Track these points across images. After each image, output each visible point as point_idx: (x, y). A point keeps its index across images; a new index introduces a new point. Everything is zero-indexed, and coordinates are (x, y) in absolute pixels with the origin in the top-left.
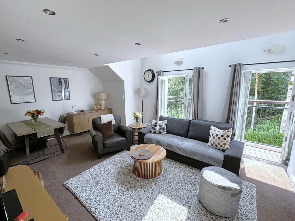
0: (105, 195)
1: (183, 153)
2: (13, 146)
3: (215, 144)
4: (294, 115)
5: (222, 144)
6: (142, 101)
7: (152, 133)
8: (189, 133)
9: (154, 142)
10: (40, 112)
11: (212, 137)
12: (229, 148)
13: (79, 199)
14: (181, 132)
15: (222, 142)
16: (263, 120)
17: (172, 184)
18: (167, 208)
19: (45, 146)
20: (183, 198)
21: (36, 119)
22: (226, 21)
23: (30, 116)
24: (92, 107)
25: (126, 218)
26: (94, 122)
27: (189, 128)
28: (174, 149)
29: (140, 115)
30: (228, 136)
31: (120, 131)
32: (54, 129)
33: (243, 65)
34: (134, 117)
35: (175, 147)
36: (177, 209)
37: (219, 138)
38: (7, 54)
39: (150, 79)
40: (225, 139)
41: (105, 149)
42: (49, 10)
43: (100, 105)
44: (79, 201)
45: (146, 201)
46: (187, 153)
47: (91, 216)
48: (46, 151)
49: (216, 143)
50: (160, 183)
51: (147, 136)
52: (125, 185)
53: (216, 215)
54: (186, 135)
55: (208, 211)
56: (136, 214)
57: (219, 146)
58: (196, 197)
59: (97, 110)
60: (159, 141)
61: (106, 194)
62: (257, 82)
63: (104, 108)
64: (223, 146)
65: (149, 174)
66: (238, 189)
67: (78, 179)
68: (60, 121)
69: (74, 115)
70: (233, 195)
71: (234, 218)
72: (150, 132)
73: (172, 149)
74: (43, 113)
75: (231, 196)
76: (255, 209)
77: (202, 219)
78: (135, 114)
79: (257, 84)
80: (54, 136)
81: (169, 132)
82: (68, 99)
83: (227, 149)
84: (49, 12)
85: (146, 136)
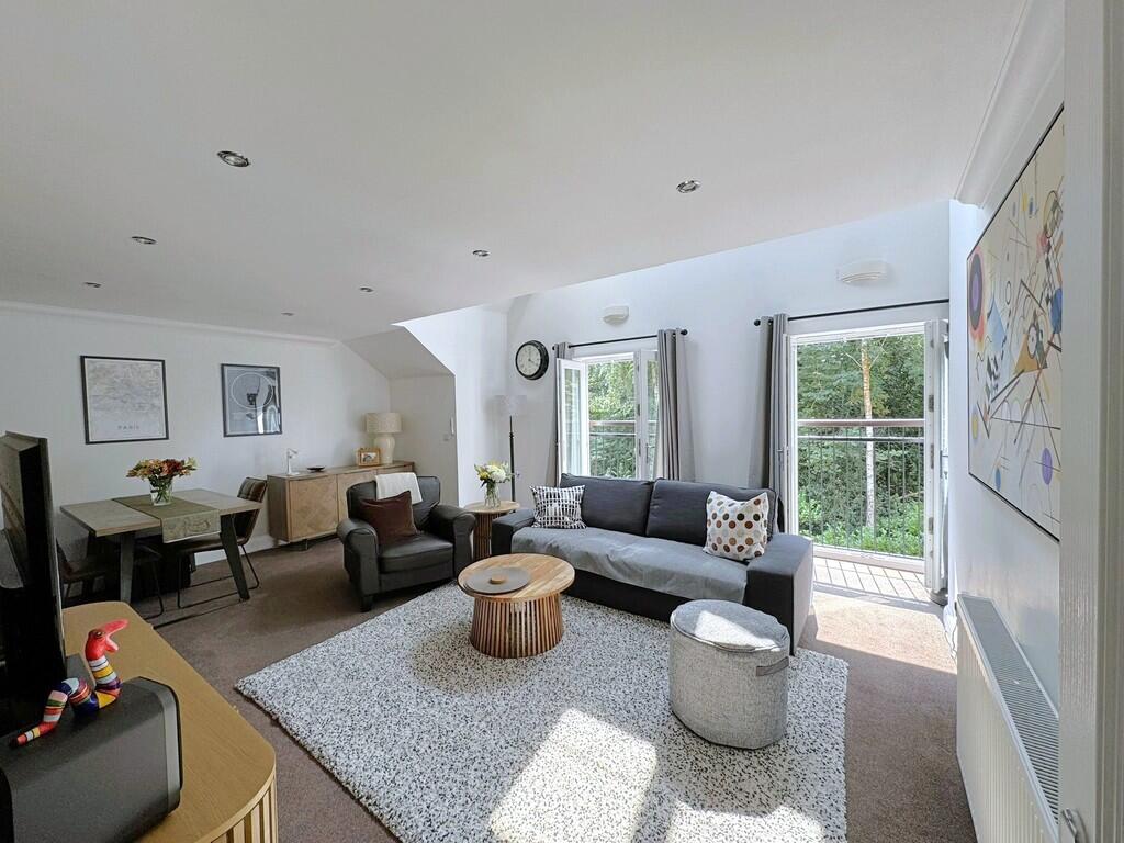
0: (372, 710)
1: (629, 576)
2: (78, 572)
3: (723, 544)
4: (941, 452)
5: (741, 542)
6: (511, 436)
7: (536, 525)
8: (649, 522)
9: (543, 550)
10: (179, 464)
11: (714, 522)
12: (763, 552)
13: (284, 725)
14: (627, 518)
15: (741, 534)
16: (902, 501)
17: (592, 668)
18: (567, 734)
19: (186, 584)
20: (622, 705)
21: (165, 488)
22: (694, 188)
23: (146, 479)
24: (353, 458)
25: (433, 767)
26: (353, 495)
27: (648, 505)
28: (602, 566)
29: (500, 473)
30: (757, 518)
31: (438, 522)
32: (222, 517)
33: (789, 319)
34: (481, 479)
35: (606, 562)
36: (600, 734)
37: (732, 525)
38: (97, 286)
39: (533, 369)
40: (749, 525)
41: (384, 577)
42: (234, 155)
43: (378, 450)
44: (285, 731)
45: (504, 718)
46: (641, 577)
47: (320, 770)
48: (188, 597)
49: (726, 542)
50: (554, 668)
51: (521, 535)
52: (439, 678)
53: (717, 745)
54: (640, 528)
55: (695, 735)
56: (466, 755)
57: (733, 549)
58: (662, 702)
59: (367, 465)
60: (557, 547)
61: (377, 705)
62: (866, 386)
63: (391, 462)
64: (746, 546)
65: (521, 646)
66: (775, 652)
67: (288, 669)
68: (243, 495)
69: (291, 480)
70: (762, 672)
71: (772, 749)
72: (532, 522)
73: (595, 569)
74: (189, 468)
75: (754, 673)
76: (841, 724)
77: (674, 757)
78: (485, 470)
79: (867, 392)
80: (220, 544)
81: (590, 521)
82: (277, 433)
83: (758, 554)
84: (232, 158)
85: (516, 535)
